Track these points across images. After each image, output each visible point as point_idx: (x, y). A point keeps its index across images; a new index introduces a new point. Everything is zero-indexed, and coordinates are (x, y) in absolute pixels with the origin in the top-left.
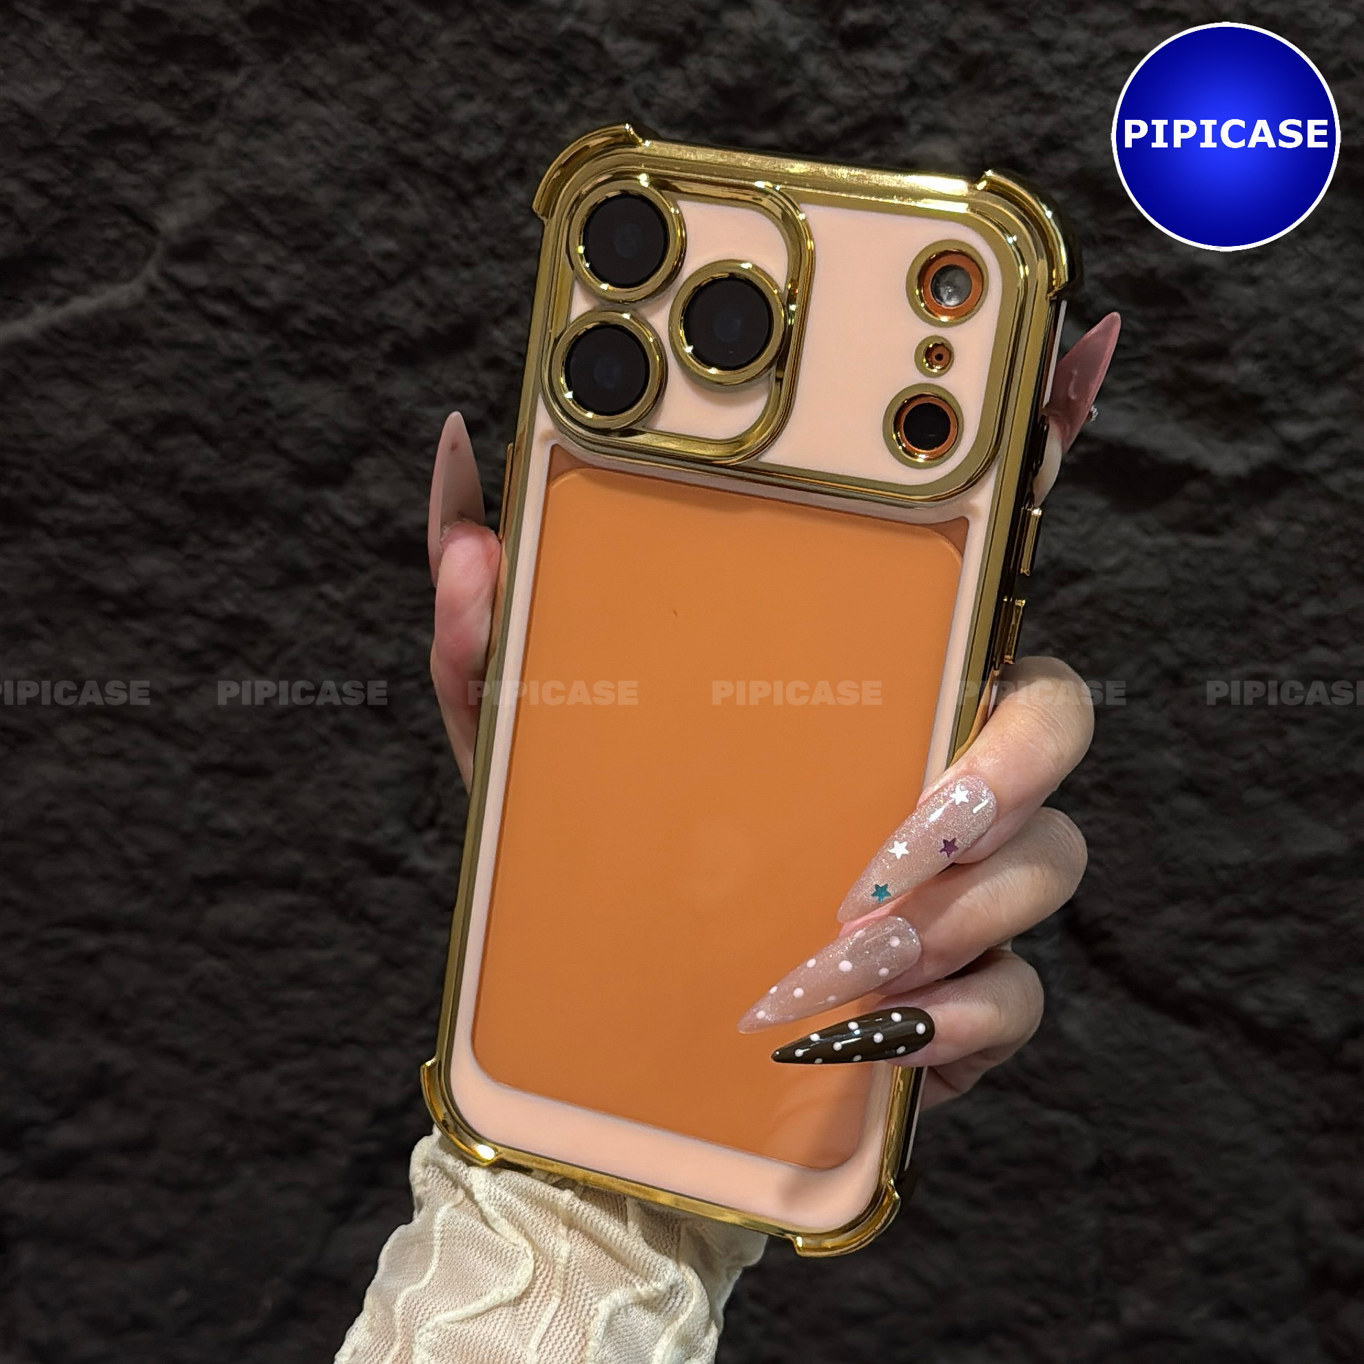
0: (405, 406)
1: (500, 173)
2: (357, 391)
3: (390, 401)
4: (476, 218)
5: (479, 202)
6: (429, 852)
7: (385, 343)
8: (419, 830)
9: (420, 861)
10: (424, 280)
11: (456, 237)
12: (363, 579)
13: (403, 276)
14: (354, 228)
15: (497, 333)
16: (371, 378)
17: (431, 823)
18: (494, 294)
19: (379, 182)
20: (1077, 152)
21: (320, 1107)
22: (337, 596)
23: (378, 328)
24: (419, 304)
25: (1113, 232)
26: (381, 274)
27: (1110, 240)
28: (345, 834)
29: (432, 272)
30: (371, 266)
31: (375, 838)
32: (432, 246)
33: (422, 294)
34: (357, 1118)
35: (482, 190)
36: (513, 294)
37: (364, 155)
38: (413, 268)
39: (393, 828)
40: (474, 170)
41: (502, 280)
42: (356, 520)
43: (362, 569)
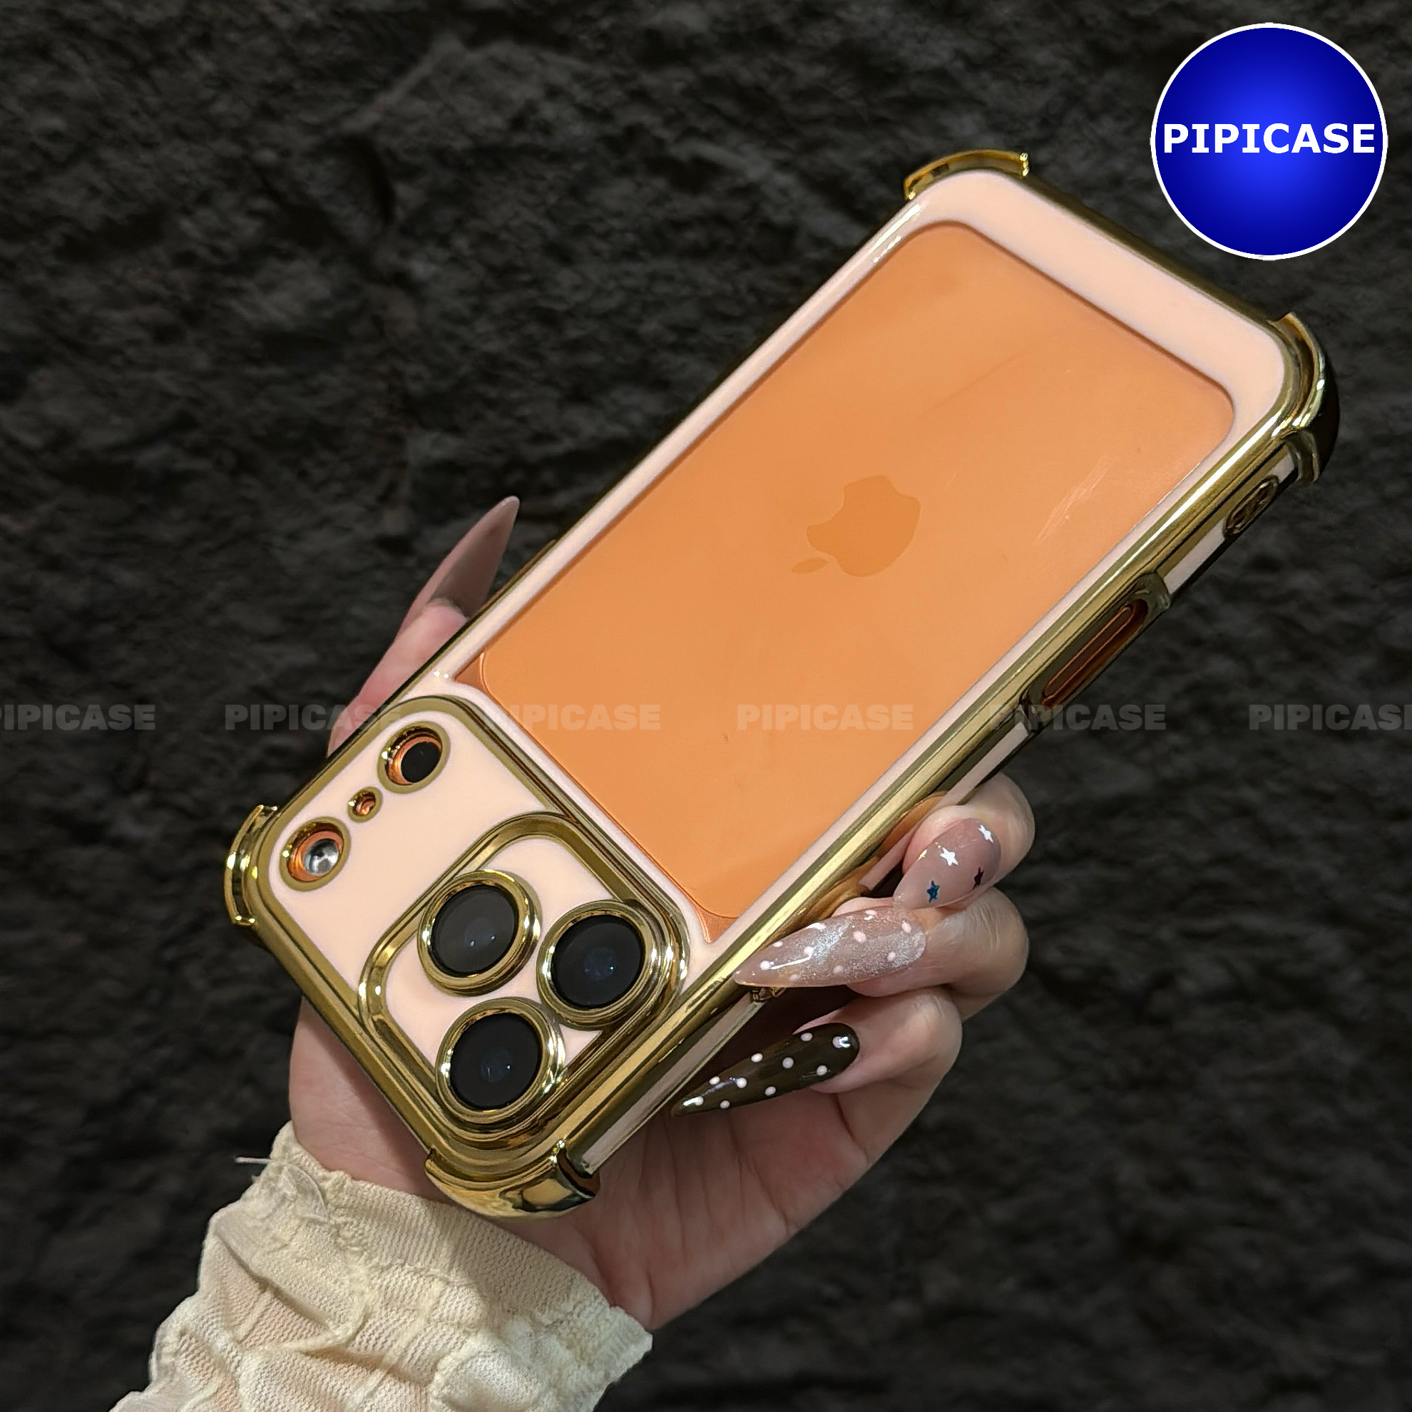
0: (85, 309)
1: (182, 40)
2: (27, 292)
3: (64, 304)
4: (158, 92)
5: (158, 73)
6: (139, 817)
7: (55, 237)
8: (126, 793)
9: (129, 828)
10: (98, 164)
11: (134, 114)
12: (44, 509)
13: (73, 159)
14: (13, 104)
15: (186, 224)
16: (41, 277)
17: (140, 785)
18: (182, 179)
19: (42, 51)
20: (839, 21)
21: (25, 1106)
22: (16, 528)
23: (48, 218)
24: (94, 191)
25: (883, 112)
26: (46, 155)
27: (880, 122)
28: (38, 799)
29: (108, 154)
30: (33, 147)
31: (72, 803)
32: (106, 123)
33: (97, 179)
34: (70, 1117)
35: (161, 59)
36: (204, 180)
37: (22, 20)
38: (83, 151)
39: (94, 791)
40: (150, 36)
41: (190, 164)
42: (33, 441)
43: (42, 497)
